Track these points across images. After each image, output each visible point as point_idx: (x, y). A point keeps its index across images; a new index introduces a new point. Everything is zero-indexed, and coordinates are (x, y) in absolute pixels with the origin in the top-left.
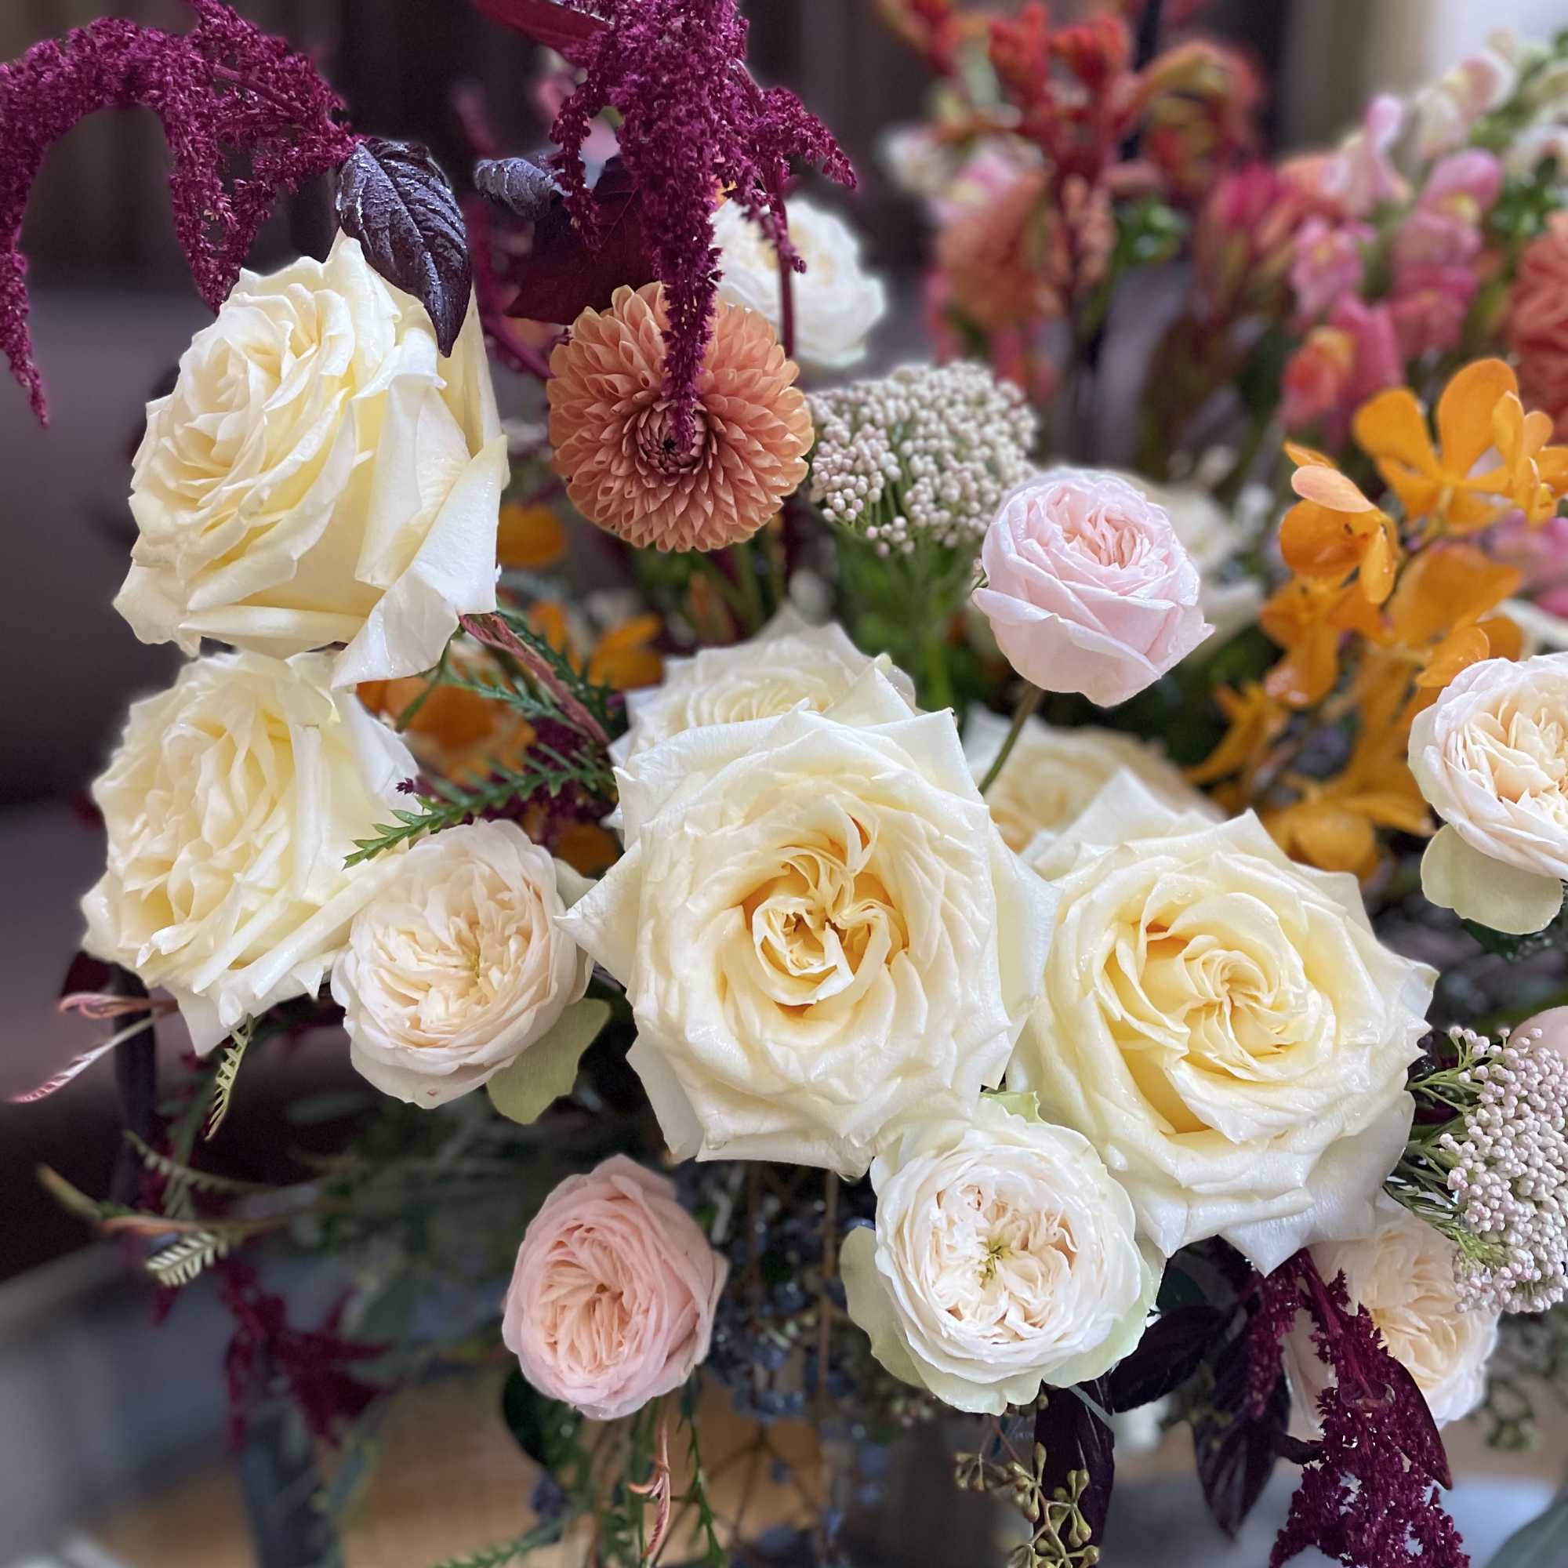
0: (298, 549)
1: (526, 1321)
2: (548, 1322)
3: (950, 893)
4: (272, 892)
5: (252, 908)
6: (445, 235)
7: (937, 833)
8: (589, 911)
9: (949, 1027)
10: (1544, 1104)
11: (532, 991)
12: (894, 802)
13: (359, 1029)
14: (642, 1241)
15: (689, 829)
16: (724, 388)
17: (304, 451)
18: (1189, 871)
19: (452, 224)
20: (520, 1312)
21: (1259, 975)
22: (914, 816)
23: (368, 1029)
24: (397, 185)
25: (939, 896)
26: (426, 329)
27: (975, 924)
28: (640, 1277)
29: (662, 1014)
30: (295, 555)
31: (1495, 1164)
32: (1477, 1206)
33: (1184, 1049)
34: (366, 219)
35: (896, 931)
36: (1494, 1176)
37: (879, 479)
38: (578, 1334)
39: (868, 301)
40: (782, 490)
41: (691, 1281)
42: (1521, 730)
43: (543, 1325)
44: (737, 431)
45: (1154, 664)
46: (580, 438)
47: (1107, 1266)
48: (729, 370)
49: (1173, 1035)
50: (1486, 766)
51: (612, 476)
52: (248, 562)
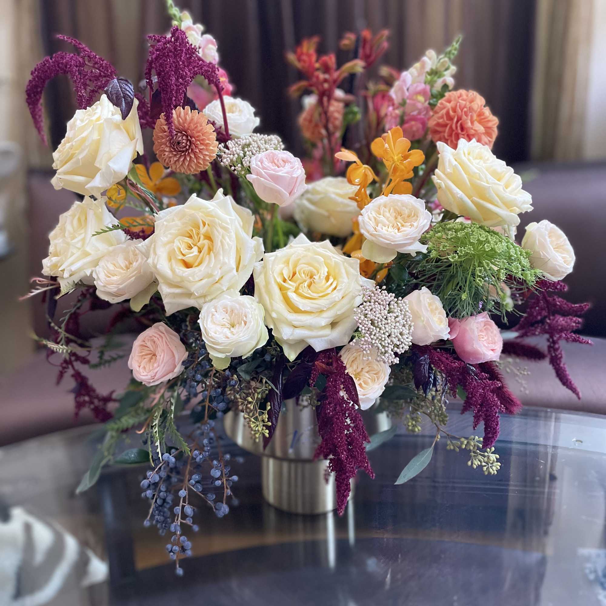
0: (80, 157)
1: (134, 360)
3: (223, 237)
4: (79, 249)
5: (74, 252)
6: (128, 95)
7: (221, 222)
8: (143, 245)
9: (219, 266)
10: (382, 303)
11: (136, 272)
12: (212, 216)
13: (97, 283)
14: (162, 340)
15: (165, 223)
16: (190, 128)
17: (84, 135)
18: (305, 251)
19: (130, 93)
20: (132, 358)
21: (315, 271)
22: (216, 219)
23: (99, 282)
24: (120, 85)
25: (220, 237)
26: (120, 114)
27: (228, 244)
29: (153, 263)
30: (80, 158)
31: (366, 315)
32: (361, 326)
33: (294, 289)
34: (111, 92)
35: (211, 247)
36: (366, 319)
37: (236, 156)
38: (146, 365)
39: (254, 122)
40: (210, 156)
41: (175, 352)
42: (384, 211)
43: (138, 361)
44: (193, 139)
45: (290, 194)
46: (158, 142)
47: (252, 323)
48: (192, 125)
49: (291, 285)
50: (373, 220)
51: (165, 151)
52: (72, 161)
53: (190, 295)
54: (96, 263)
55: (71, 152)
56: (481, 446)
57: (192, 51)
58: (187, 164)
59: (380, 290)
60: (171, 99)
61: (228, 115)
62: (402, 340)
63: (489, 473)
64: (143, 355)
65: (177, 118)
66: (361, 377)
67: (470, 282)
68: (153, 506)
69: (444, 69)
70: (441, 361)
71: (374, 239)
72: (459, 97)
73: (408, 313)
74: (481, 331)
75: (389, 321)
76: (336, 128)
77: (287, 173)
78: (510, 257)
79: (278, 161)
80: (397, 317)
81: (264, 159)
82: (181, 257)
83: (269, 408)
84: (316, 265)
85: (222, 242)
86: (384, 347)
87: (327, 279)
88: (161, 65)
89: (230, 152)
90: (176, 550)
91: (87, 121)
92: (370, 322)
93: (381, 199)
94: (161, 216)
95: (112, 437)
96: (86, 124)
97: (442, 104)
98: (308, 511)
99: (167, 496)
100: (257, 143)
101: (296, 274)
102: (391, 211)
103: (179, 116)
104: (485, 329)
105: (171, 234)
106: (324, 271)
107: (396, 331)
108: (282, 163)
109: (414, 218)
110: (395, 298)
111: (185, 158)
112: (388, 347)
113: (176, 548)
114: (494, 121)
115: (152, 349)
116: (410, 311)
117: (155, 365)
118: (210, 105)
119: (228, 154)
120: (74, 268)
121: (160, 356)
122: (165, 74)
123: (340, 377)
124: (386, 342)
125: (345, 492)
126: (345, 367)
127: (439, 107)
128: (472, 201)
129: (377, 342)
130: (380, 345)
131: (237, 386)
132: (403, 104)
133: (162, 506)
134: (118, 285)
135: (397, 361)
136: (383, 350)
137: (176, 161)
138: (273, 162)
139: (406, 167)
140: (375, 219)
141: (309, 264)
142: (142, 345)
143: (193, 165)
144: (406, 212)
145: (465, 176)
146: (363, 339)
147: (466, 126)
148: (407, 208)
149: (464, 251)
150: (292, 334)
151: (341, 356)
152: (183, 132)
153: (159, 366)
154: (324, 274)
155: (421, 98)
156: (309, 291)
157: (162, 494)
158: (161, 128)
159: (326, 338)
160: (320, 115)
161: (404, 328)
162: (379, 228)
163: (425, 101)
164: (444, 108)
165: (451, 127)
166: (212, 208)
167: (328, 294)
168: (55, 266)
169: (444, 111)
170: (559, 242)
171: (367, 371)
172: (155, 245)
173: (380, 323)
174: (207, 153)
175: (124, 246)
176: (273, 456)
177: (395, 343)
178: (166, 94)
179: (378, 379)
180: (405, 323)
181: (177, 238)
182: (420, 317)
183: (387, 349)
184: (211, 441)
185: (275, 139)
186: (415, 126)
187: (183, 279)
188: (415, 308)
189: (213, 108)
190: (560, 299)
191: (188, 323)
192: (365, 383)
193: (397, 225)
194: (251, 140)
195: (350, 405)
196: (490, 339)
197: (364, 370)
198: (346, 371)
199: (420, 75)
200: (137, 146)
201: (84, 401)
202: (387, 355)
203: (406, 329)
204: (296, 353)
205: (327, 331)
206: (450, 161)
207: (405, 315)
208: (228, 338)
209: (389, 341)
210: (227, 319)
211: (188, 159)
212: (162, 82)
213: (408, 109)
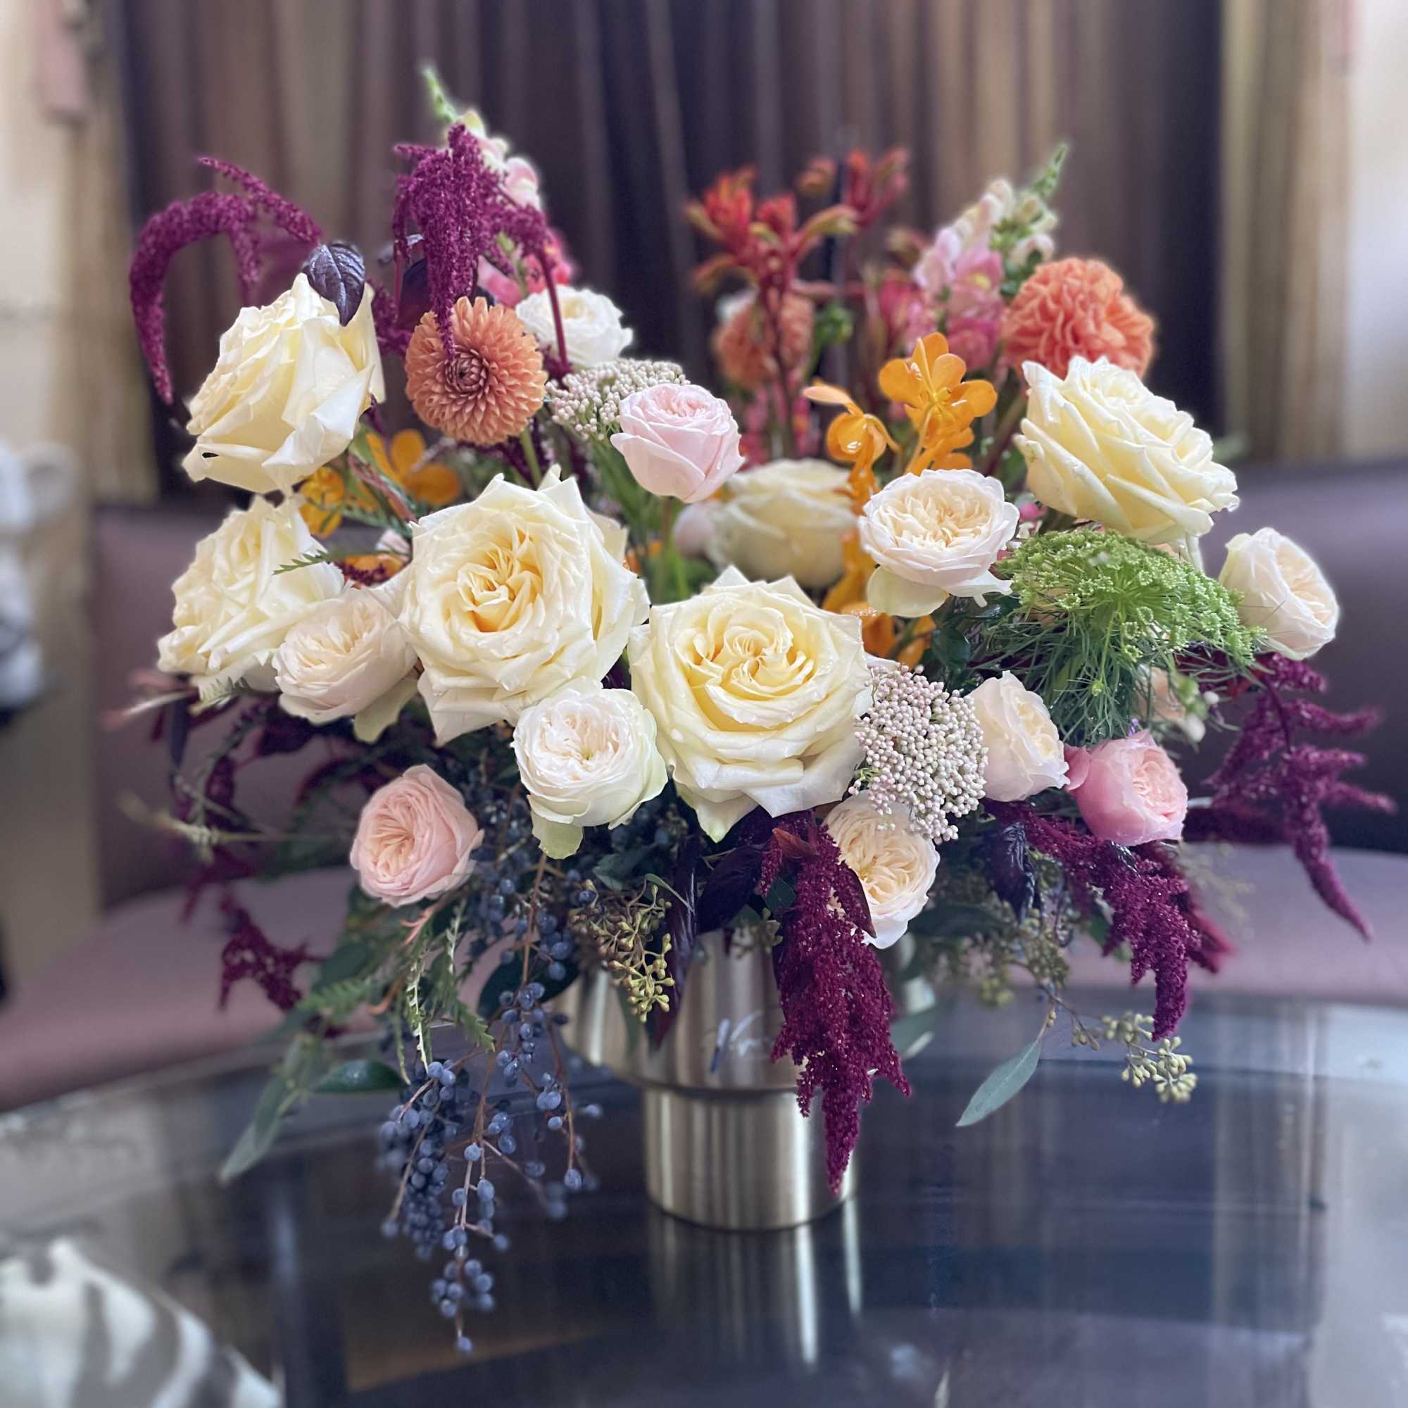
0: (252, 401)
1: (362, 848)
2: (375, 852)
3: (564, 563)
4: (243, 607)
5: (233, 614)
6: (352, 276)
7: (558, 532)
8: (388, 587)
9: (556, 625)
10: (916, 701)
11: (369, 651)
12: (538, 520)
13: (283, 680)
14: (427, 802)
15: (436, 538)
16: (487, 341)
17: (259, 355)
18: (742, 598)
19: (357, 272)
20: (360, 844)
21: (766, 640)
22: (547, 525)
23: (287, 678)
24: (334, 256)
25: (557, 564)
26: (335, 315)
27: (575, 577)
28: (422, 817)
29: (411, 623)
30: (251, 403)
31: (881, 728)
32: (871, 753)
33: (718, 678)
34: (315, 270)
35: (537, 587)
36: (881, 737)
37: (586, 401)
38: (391, 859)
39: (621, 338)
40: (530, 404)
41: (455, 829)
42: (913, 505)
43: (372, 852)
44: (495, 365)
45: (707, 474)
46: (417, 374)
47: (631, 746)
48: (491, 334)
49: (714, 671)
50: (889, 522)
51: (433, 393)
52: (232, 412)
53: (490, 691)
54: (278, 638)
55: (233, 392)
56: (1149, 1034)
57: (489, 182)
58: (479, 419)
59: (911, 675)
60: (450, 275)
61: (565, 322)
62: (964, 784)
63: (1172, 1097)
64: (382, 839)
65: (460, 320)
66: (871, 876)
67: (1110, 660)
68: (403, 1190)
69: (1028, 218)
70: (1052, 836)
71: (893, 562)
72: (1066, 273)
73: (973, 725)
74: (1138, 774)
75: (934, 741)
76: (796, 355)
77: (701, 427)
78: (1195, 599)
79: (679, 405)
80: (951, 731)
81: (650, 402)
82: (471, 607)
83: (668, 947)
84: (769, 626)
85: (560, 573)
86: (923, 799)
87: (792, 657)
88: (428, 204)
89: (571, 395)
90: (454, 1294)
91: (267, 326)
92: (892, 743)
93: (906, 480)
94: (425, 526)
95: (304, 1047)
96: (263, 334)
97: (1028, 288)
98: (751, 1223)
99: (435, 1167)
100: (630, 376)
101: (722, 646)
102: (929, 505)
103: (463, 316)
104: (1146, 769)
105: (448, 560)
106: (786, 639)
107: (949, 763)
108: (688, 410)
109: (980, 518)
110: (944, 691)
111: (476, 408)
112: (932, 799)
113: (456, 1288)
114: (1145, 324)
115: (404, 824)
116: (978, 722)
117: (412, 857)
118: (524, 303)
119: (567, 399)
120: (231, 646)
121: (423, 836)
122: (436, 221)
123: (827, 868)
124: (928, 787)
125: (845, 1135)
126: (838, 849)
127: (1023, 297)
128: (1105, 483)
129: (908, 787)
130: (915, 797)
131: (593, 905)
132: (943, 296)
133: (424, 1190)
134: (328, 680)
135: (953, 833)
136: (922, 807)
137: (456, 413)
138: (668, 408)
139: (957, 417)
140: (895, 522)
141: (752, 626)
142: (382, 816)
143: (492, 422)
144: (963, 506)
145: (1089, 430)
146: (877, 779)
147: (1082, 333)
148: (964, 498)
149: (1094, 587)
150: (718, 777)
151: (827, 828)
152: (472, 351)
153: (419, 859)
154: (785, 644)
155: (983, 281)
156: (753, 681)
157: (422, 1161)
158: (423, 344)
159: (793, 787)
160: (763, 327)
161: (966, 758)
162: (904, 539)
163: (993, 285)
164: (1034, 296)
165: (1052, 337)
166: (538, 502)
167: (797, 687)
168: (189, 647)
169: (1035, 303)
170: (1301, 576)
171: (885, 861)
172: (414, 587)
173: (913, 746)
174: (523, 396)
175: (340, 601)
176: (671, 1085)
177: (948, 790)
178: (439, 263)
179: (911, 879)
180: (969, 747)
181: (464, 568)
182: (1001, 735)
183: (930, 804)
184: (538, 1030)
185: (668, 367)
186: (974, 339)
187: (476, 654)
188: (990, 713)
189: (532, 310)
190: (1311, 706)
191: (482, 768)
192: (885, 888)
193: (944, 533)
194: (618, 371)
195: (853, 932)
196: (1159, 792)
197: (881, 861)
198: (841, 859)
199: (978, 231)
200: (372, 382)
201: (243, 962)
202: (931, 817)
203: (971, 760)
204: (725, 823)
205: (796, 771)
206: (1052, 400)
207: (968, 730)
208: (578, 779)
209: (935, 786)
210: (574, 741)
211: (483, 408)
212: (430, 239)
213: (954, 304)
